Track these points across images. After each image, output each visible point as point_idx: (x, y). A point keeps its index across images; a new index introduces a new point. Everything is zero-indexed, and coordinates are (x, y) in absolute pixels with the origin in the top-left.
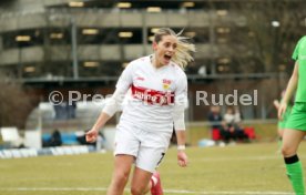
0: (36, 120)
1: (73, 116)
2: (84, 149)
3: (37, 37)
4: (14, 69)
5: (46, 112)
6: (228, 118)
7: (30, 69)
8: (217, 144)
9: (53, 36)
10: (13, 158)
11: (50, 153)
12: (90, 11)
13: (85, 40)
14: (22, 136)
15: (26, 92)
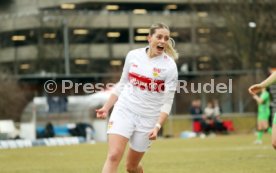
0: (31, 114)
1: (65, 110)
2: (75, 140)
3: (32, 37)
4: (10, 66)
5: (40, 106)
6: (208, 111)
7: (25, 67)
8: (198, 135)
9: (47, 36)
10: (9, 149)
11: (44, 144)
12: (81, 13)
13: (76, 40)
14: (18, 128)
15: (22, 87)
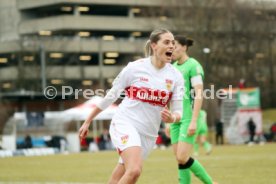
0: (12, 128)
1: (42, 124)
2: (51, 151)
3: (13, 59)
5: (20, 121)
7: (7, 86)
9: (26, 58)
11: (23, 154)
12: (56, 39)
13: (52, 62)
15: (4, 104)
